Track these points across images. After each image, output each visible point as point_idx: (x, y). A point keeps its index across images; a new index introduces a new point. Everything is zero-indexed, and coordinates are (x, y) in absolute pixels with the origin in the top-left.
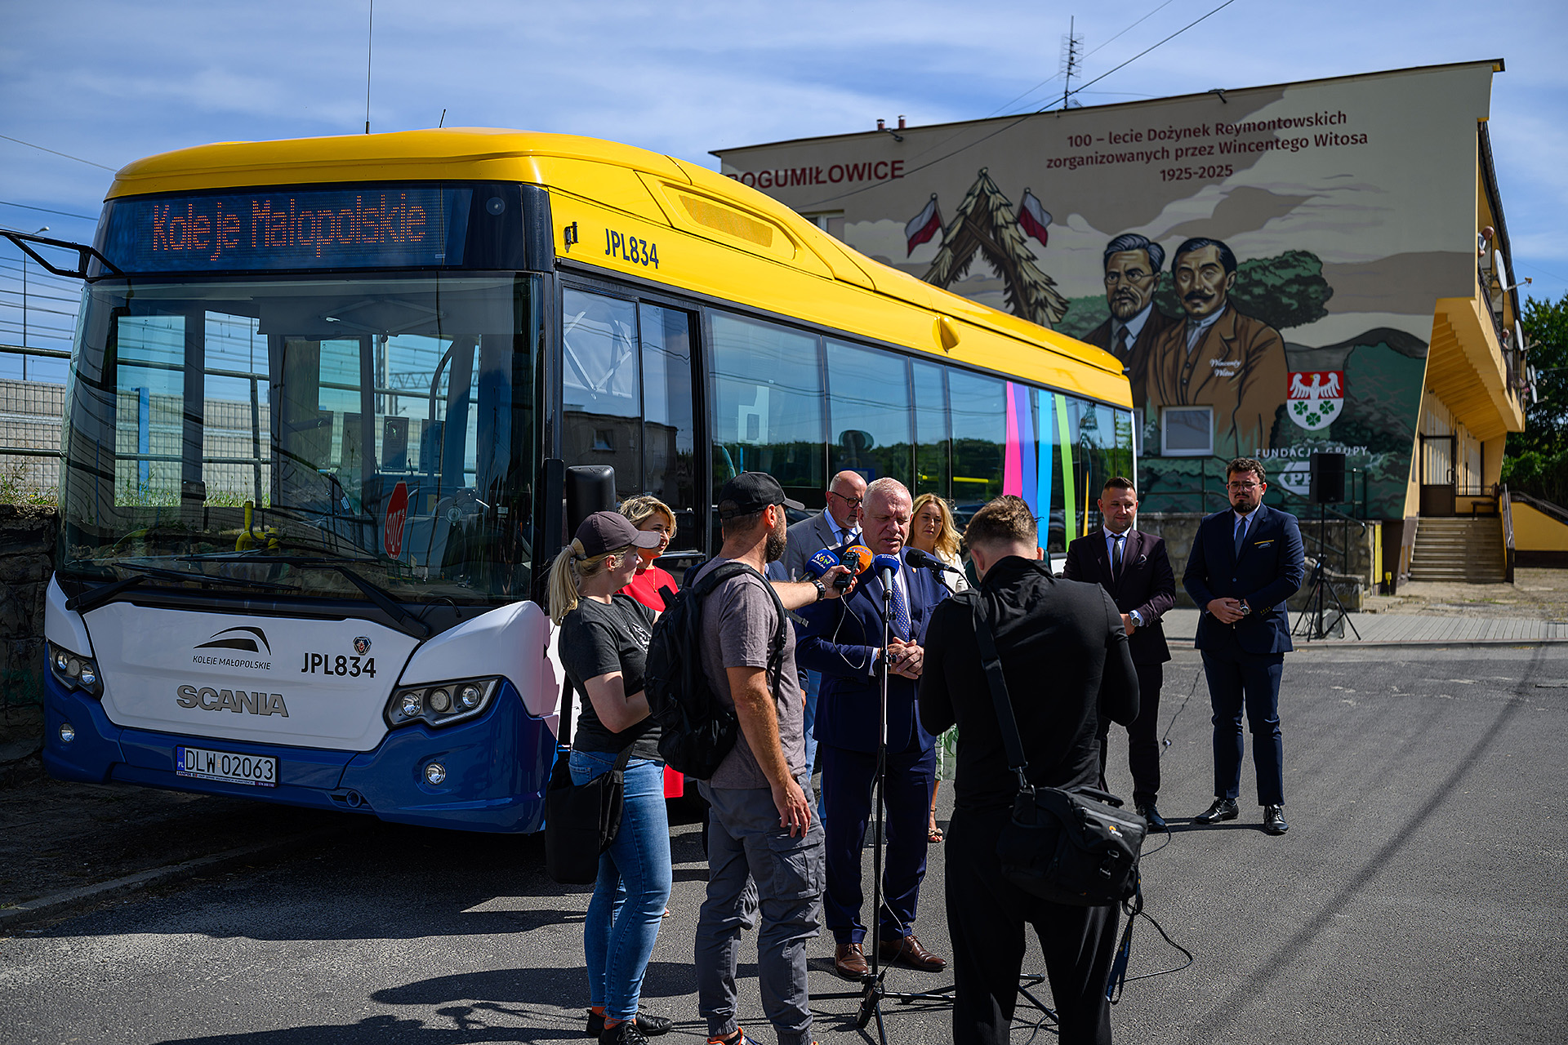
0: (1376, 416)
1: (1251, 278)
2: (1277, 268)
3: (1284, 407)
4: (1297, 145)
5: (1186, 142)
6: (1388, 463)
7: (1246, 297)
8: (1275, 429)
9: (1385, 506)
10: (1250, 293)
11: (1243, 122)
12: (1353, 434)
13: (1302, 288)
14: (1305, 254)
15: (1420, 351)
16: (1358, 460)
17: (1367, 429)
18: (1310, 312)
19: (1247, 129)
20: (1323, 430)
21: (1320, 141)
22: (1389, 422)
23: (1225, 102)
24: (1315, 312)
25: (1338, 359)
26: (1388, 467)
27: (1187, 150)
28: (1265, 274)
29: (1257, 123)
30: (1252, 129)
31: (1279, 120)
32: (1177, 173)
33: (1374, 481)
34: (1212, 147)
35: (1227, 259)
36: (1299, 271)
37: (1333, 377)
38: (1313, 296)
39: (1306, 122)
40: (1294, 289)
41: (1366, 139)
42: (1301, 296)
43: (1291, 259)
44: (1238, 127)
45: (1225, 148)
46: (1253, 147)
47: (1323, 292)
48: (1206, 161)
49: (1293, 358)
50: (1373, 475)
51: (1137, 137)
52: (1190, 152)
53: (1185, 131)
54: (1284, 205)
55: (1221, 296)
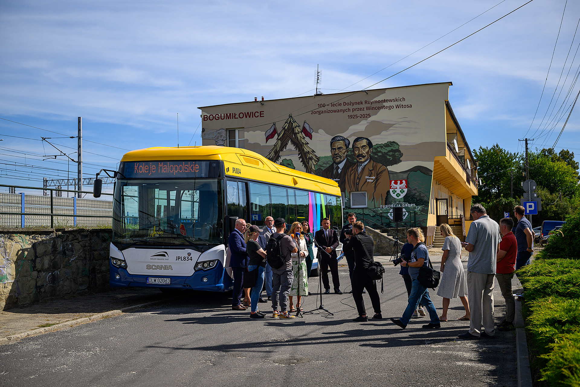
0: (417, 194)
1: (377, 150)
2: (385, 147)
3: (389, 191)
4: (390, 108)
5: (355, 106)
6: (422, 209)
7: (376, 156)
8: (387, 199)
9: (421, 223)
10: (377, 155)
11: (373, 100)
12: (411, 200)
13: (393, 153)
14: (394, 142)
15: (430, 173)
16: (413, 208)
17: (415, 198)
18: (396, 161)
19: (375, 103)
20: (401, 198)
21: (397, 107)
22: (422, 196)
23: (367, 94)
24: (398, 161)
25: (405, 176)
26: (422, 210)
27: (356, 109)
28: (381, 149)
29: (378, 101)
30: (376, 102)
31: (384, 100)
32: (353, 116)
33: (418, 214)
34: (364, 108)
35: (370, 144)
36: (392, 148)
37: (404, 181)
38: (397, 156)
39: (393, 101)
40: (391, 153)
41: (411, 106)
42: (393, 156)
43: (390, 144)
44: (372, 102)
45: (368, 109)
46: (377, 108)
47: (400, 154)
48: (362, 112)
49: (391, 175)
50: (417, 213)
51: (340, 105)
52: (357, 109)
53: (355, 103)
54: (387, 127)
55: (368, 156)
